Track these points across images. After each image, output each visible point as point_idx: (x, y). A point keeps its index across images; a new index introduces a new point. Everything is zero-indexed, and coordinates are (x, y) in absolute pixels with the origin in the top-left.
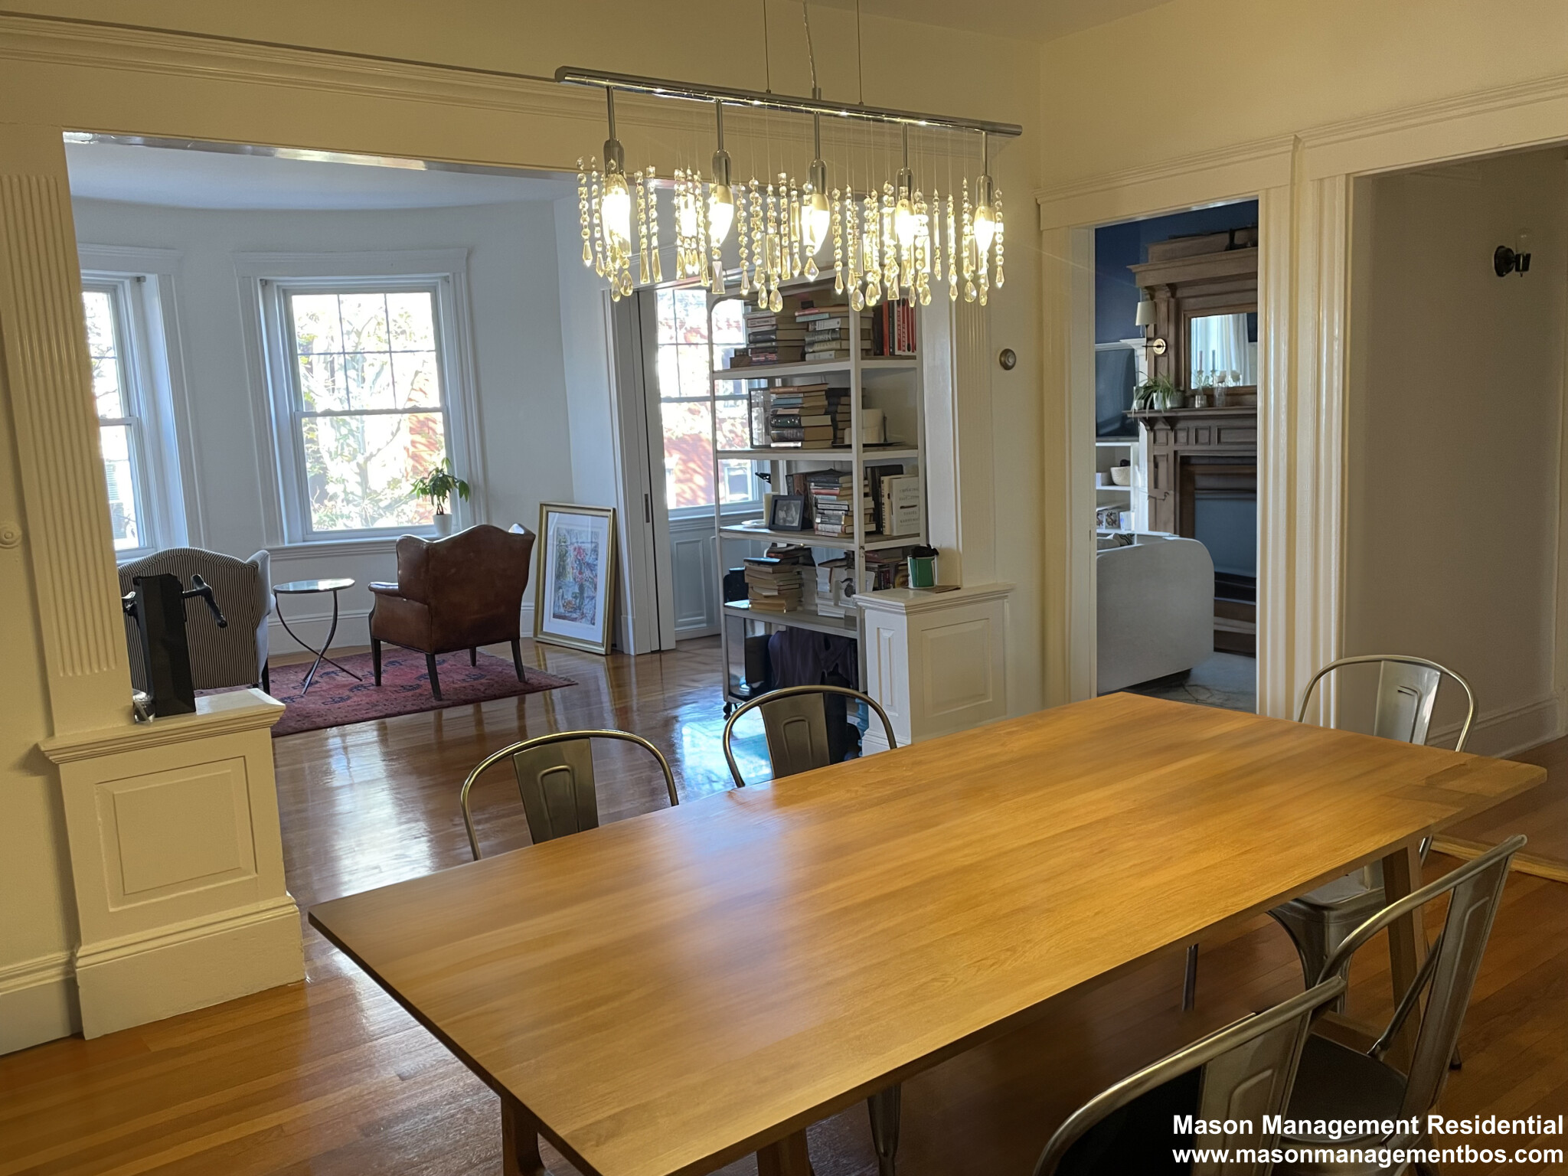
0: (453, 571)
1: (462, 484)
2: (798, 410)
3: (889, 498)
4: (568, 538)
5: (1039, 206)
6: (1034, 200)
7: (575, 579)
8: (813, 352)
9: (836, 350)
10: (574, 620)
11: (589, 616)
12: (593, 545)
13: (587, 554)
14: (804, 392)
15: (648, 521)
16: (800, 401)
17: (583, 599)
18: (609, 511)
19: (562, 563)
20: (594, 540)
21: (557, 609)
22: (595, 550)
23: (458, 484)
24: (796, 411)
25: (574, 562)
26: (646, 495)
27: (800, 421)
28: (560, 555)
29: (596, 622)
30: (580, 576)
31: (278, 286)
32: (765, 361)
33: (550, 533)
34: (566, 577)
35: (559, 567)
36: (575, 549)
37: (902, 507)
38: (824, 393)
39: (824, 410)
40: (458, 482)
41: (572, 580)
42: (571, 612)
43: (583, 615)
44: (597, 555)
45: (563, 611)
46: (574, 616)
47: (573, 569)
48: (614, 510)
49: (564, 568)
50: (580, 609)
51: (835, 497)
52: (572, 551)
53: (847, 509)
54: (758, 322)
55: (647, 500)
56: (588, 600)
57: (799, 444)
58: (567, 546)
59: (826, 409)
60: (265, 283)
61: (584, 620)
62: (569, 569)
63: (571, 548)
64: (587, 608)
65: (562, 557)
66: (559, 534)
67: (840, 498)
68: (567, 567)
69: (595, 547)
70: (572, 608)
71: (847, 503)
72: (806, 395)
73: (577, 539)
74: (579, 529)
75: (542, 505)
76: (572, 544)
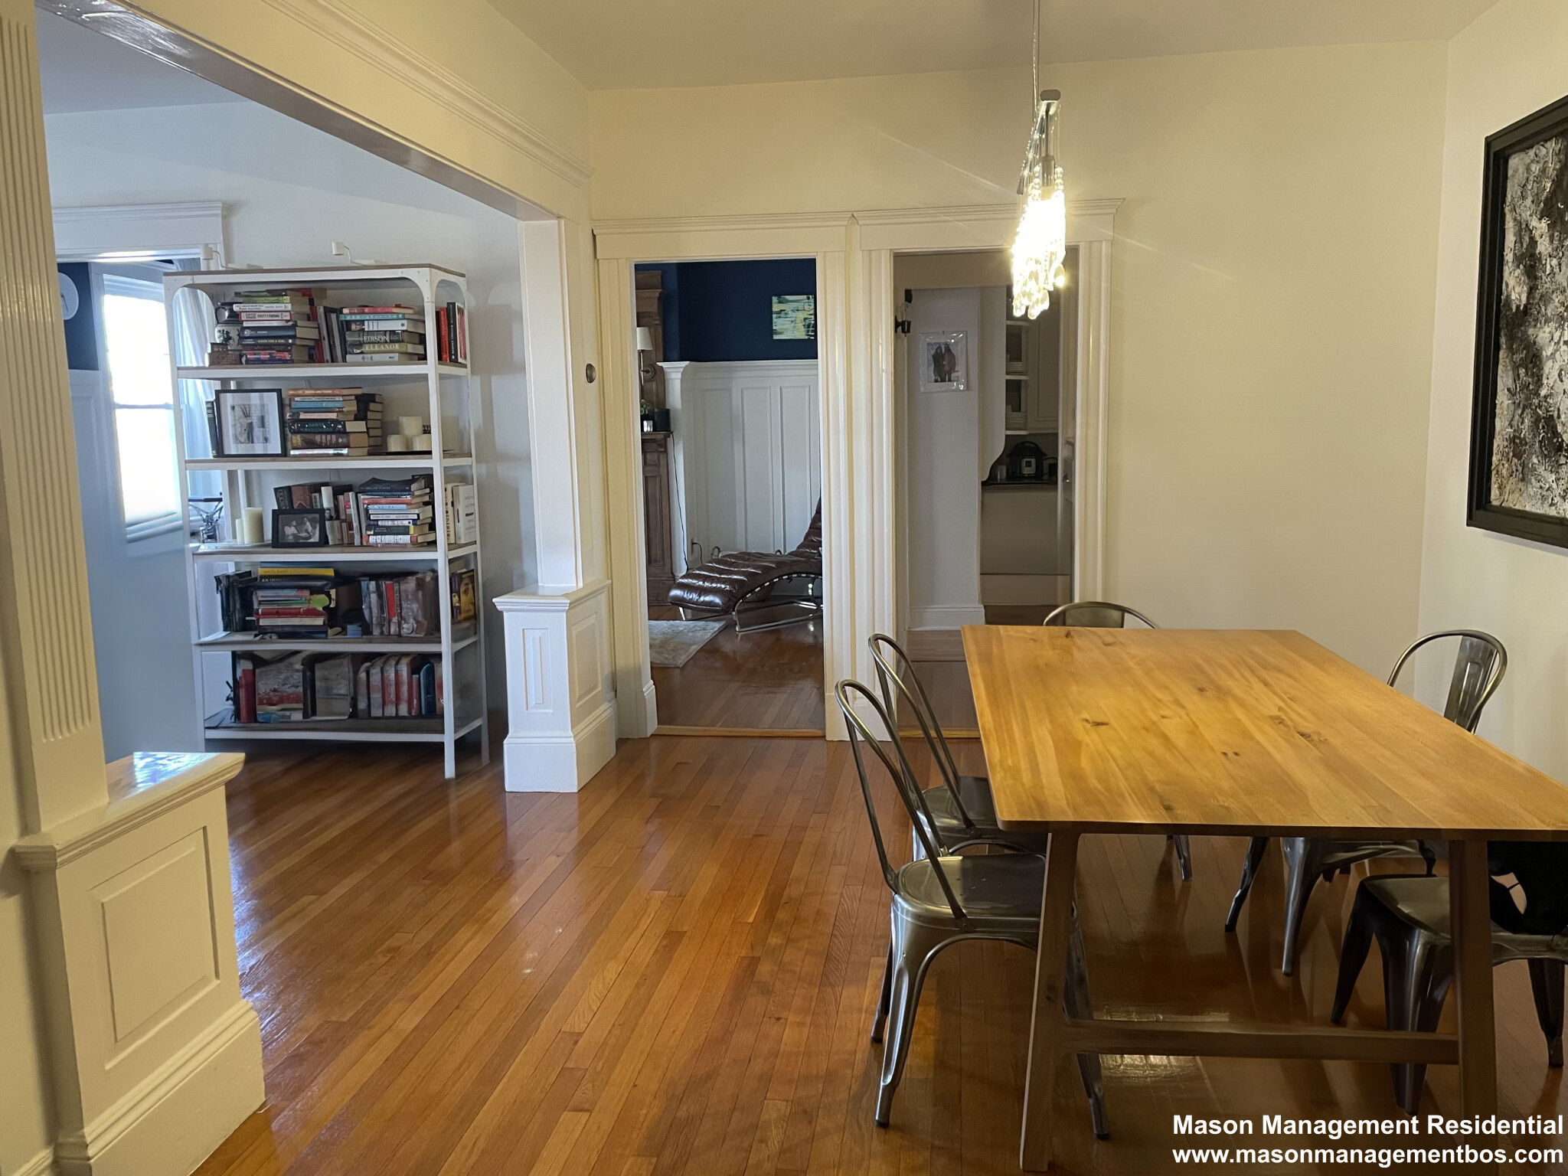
2: (336, 414)
3: (453, 505)
5: (594, 236)
6: (591, 231)
8: (362, 353)
9: (400, 353)
14: (343, 396)
16: (338, 405)
24: (333, 416)
27: (344, 426)
32: (270, 360)
37: (467, 515)
38: (353, 398)
39: (353, 416)
51: (404, 506)
53: (416, 518)
54: (259, 316)
57: (345, 451)
59: (355, 415)
67: (409, 507)
71: (417, 512)
72: (346, 398)
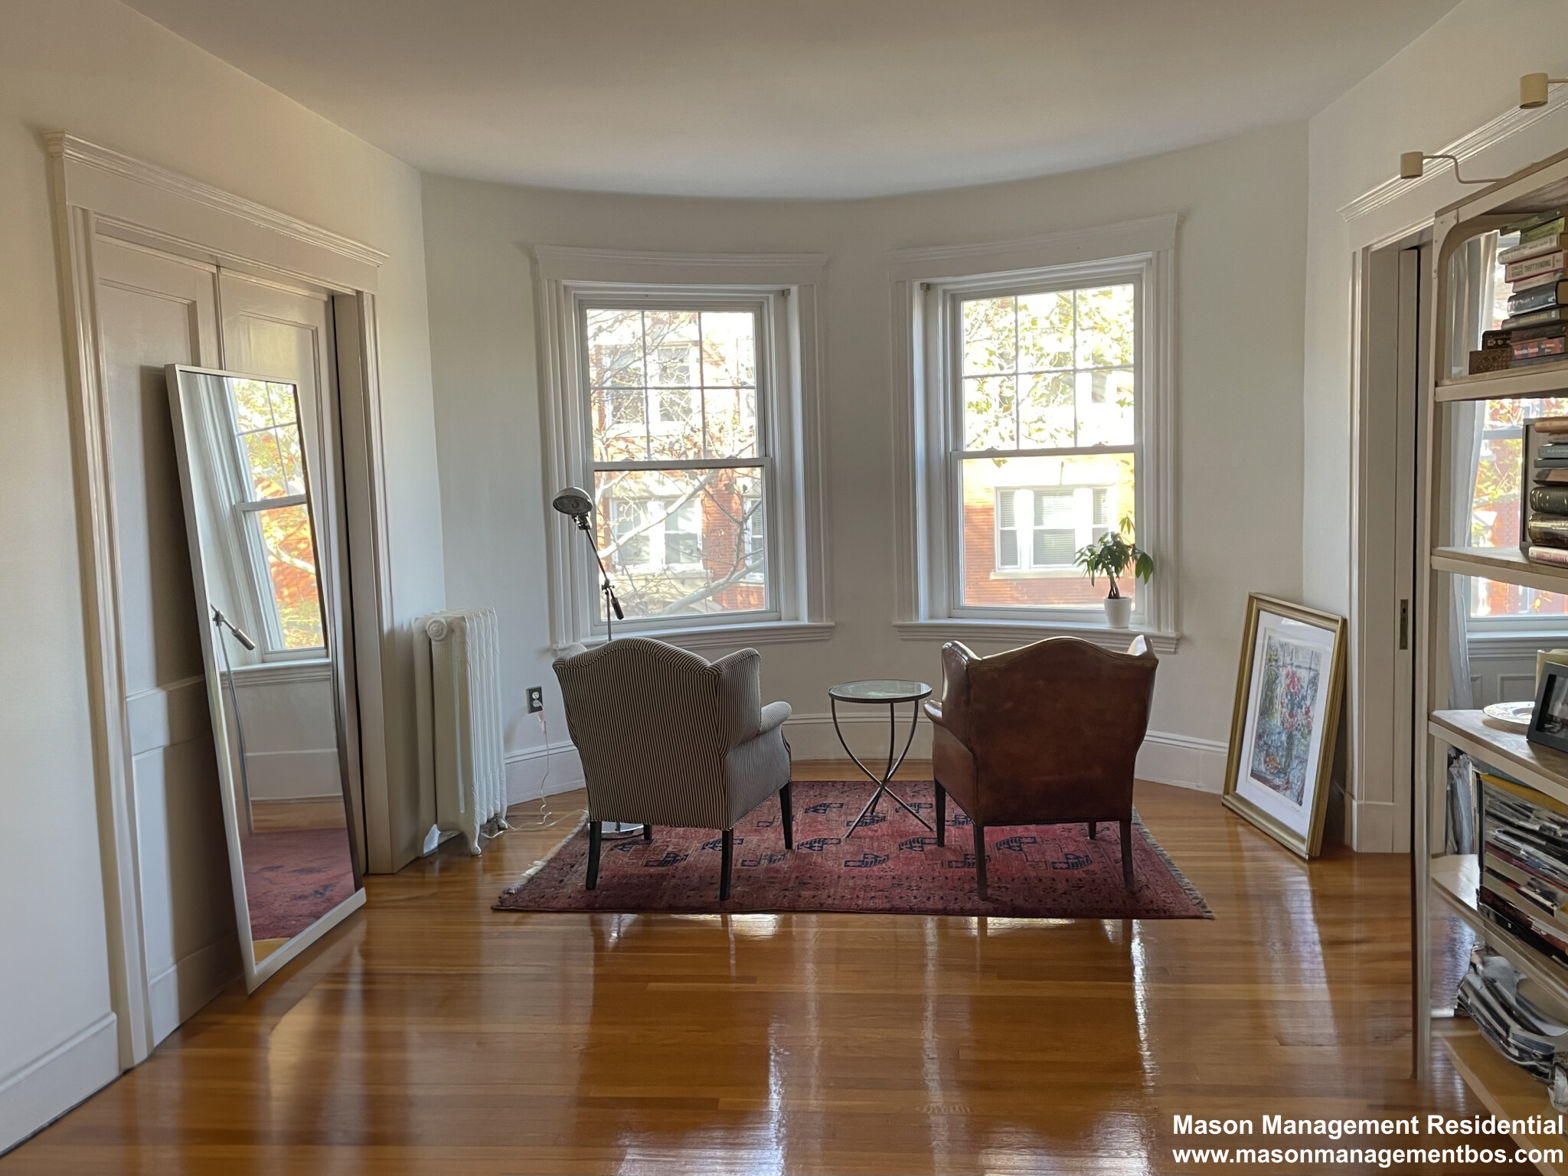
0: (1008, 705)
1: (1144, 556)
4: (1280, 653)
7: (1283, 723)
10: (1276, 788)
11: (1296, 788)
12: (1312, 674)
13: (1302, 687)
15: (1404, 646)
17: (1291, 758)
18: (1337, 621)
19: (1269, 693)
20: (1313, 667)
21: (1256, 763)
22: (1314, 682)
23: (1138, 556)
25: (1284, 694)
26: (1404, 602)
28: (1268, 680)
29: (1303, 801)
30: (1290, 720)
31: (945, 291)
33: (1259, 641)
34: (1273, 716)
35: (1265, 700)
36: (1287, 675)
40: (1138, 553)
41: (1279, 723)
42: (1273, 774)
43: (1288, 785)
44: (1316, 691)
45: (1264, 770)
46: (1277, 781)
47: (1282, 707)
48: (1345, 621)
49: (1271, 703)
50: (1285, 774)
52: (1284, 677)
55: (1404, 611)
56: (1297, 762)
58: (1278, 667)
60: (927, 288)
61: (1289, 792)
62: (1277, 706)
63: (1283, 672)
64: (1294, 775)
65: (1270, 685)
66: (1270, 647)
68: (1275, 700)
69: (1315, 678)
70: (1276, 768)
73: (1291, 659)
74: (1296, 642)
75: (1251, 598)
76: (1284, 666)
